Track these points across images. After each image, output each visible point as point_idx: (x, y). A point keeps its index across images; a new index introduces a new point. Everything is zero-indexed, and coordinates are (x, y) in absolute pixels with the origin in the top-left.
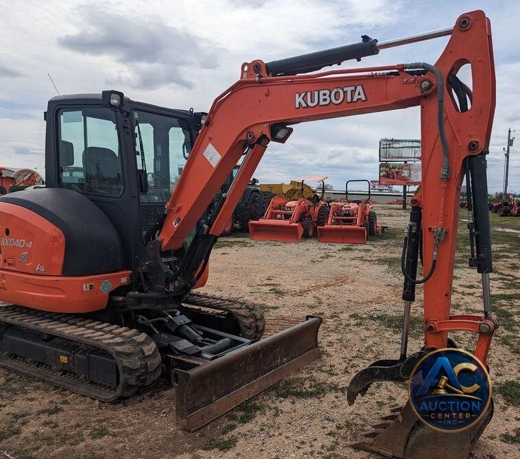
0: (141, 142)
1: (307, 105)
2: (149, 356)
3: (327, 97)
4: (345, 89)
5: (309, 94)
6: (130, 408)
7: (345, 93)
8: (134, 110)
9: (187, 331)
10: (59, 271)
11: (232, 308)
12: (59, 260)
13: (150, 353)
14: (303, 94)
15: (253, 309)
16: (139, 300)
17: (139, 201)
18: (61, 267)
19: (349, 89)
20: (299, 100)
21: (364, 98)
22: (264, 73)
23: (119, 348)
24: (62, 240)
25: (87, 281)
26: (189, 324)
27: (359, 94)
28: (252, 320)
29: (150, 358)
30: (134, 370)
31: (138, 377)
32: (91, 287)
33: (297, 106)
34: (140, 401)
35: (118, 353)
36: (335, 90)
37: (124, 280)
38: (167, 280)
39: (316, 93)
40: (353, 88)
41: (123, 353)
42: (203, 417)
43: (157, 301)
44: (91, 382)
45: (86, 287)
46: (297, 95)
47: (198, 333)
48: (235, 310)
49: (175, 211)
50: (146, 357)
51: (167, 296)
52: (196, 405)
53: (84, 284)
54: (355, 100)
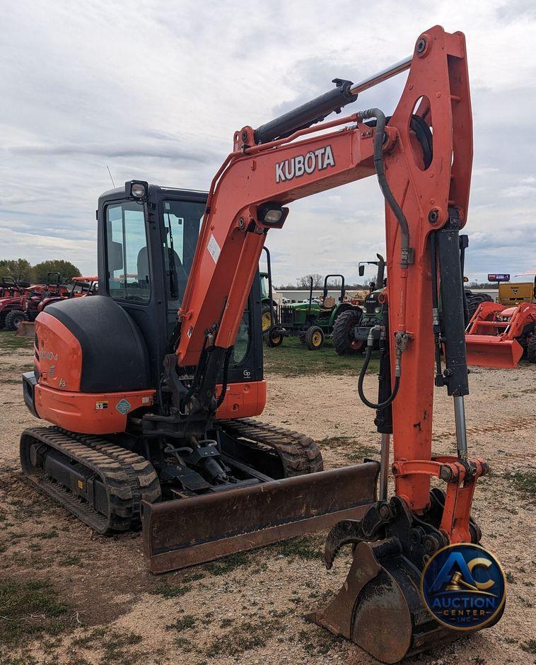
0: (171, 238)
1: (285, 177)
2: (145, 487)
3: (301, 165)
4: (317, 153)
5: (287, 162)
6: (119, 543)
7: (316, 157)
8: (164, 200)
9: (212, 465)
10: (77, 387)
11: (278, 443)
12: (77, 374)
13: (147, 484)
14: (282, 163)
15: (307, 447)
16: (155, 424)
17: (167, 308)
18: (79, 381)
19: (319, 152)
20: (279, 172)
21: (332, 163)
22: (251, 143)
23: (110, 474)
24: (80, 353)
25: (101, 399)
26: (216, 458)
27: (328, 158)
28: (302, 460)
29: (146, 490)
30: (125, 500)
31: (129, 510)
32: (105, 406)
33: (278, 181)
34: (133, 538)
35: (109, 479)
36: (308, 155)
37: (146, 400)
38: (181, 401)
39: (293, 160)
40: (323, 151)
41: (115, 480)
42: (172, 561)
43: (176, 426)
44: (99, 513)
45: (99, 406)
46: (277, 165)
47: (224, 469)
48: (281, 445)
49: (187, 319)
50: (141, 488)
51: (182, 421)
52: (167, 545)
53: (98, 402)
54: (325, 166)
